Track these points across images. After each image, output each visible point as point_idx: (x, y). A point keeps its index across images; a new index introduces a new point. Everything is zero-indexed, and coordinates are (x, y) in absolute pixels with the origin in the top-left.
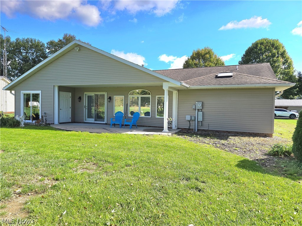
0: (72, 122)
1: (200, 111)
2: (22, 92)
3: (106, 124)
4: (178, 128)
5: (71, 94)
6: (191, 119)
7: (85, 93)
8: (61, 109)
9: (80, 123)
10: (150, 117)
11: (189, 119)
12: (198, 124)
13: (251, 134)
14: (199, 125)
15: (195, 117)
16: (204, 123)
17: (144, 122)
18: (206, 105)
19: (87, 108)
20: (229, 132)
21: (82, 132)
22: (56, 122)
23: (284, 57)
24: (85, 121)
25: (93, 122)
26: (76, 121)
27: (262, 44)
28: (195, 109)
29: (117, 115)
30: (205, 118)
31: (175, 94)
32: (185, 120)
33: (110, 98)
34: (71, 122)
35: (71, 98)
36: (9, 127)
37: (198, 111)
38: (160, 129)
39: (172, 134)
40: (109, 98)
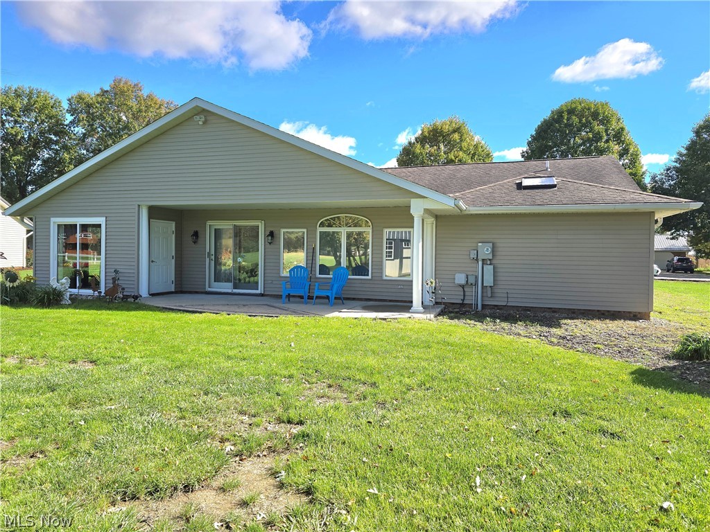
0: (175, 292)
1: (489, 262)
2: (53, 220)
3: (262, 295)
4: (437, 303)
5: (173, 224)
6: (467, 281)
7: (209, 223)
8: (152, 262)
9: (197, 293)
10: (370, 277)
11: (463, 282)
12: (482, 292)
13: (603, 314)
14: (485, 294)
15: (477, 278)
16: (496, 291)
17: (353, 289)
18: (500, 249)
19: (213, 257)
20: (554, 310)
21: (229, 314)
22: (144, 292)
23: (621, 141)
24: (210, 289)
25: (230, 291)
26: (184, 290)
27: (571, 112)
28: (477, 260)
29: (294, 273)
30: (499, 278)
31: (429, 226)
32: (451, 285)
33: (272, 234)
34: (173, 290)
35: (174, 236)
36: (36, 306)
37: (483, 264)
38: (404, 305)
39: (435, 317)
40: (268, 236)
